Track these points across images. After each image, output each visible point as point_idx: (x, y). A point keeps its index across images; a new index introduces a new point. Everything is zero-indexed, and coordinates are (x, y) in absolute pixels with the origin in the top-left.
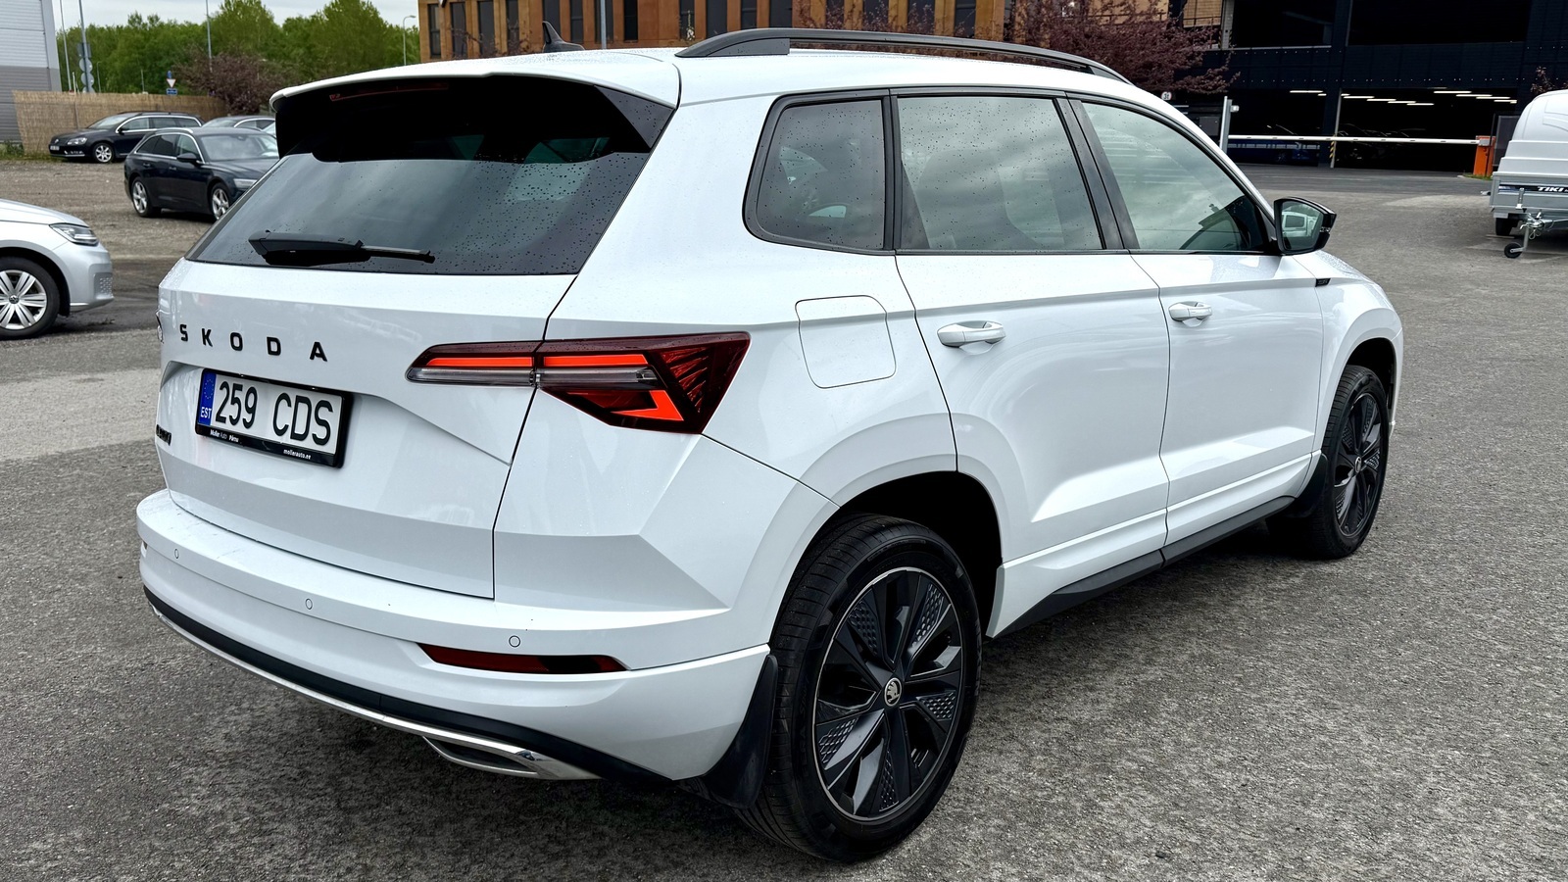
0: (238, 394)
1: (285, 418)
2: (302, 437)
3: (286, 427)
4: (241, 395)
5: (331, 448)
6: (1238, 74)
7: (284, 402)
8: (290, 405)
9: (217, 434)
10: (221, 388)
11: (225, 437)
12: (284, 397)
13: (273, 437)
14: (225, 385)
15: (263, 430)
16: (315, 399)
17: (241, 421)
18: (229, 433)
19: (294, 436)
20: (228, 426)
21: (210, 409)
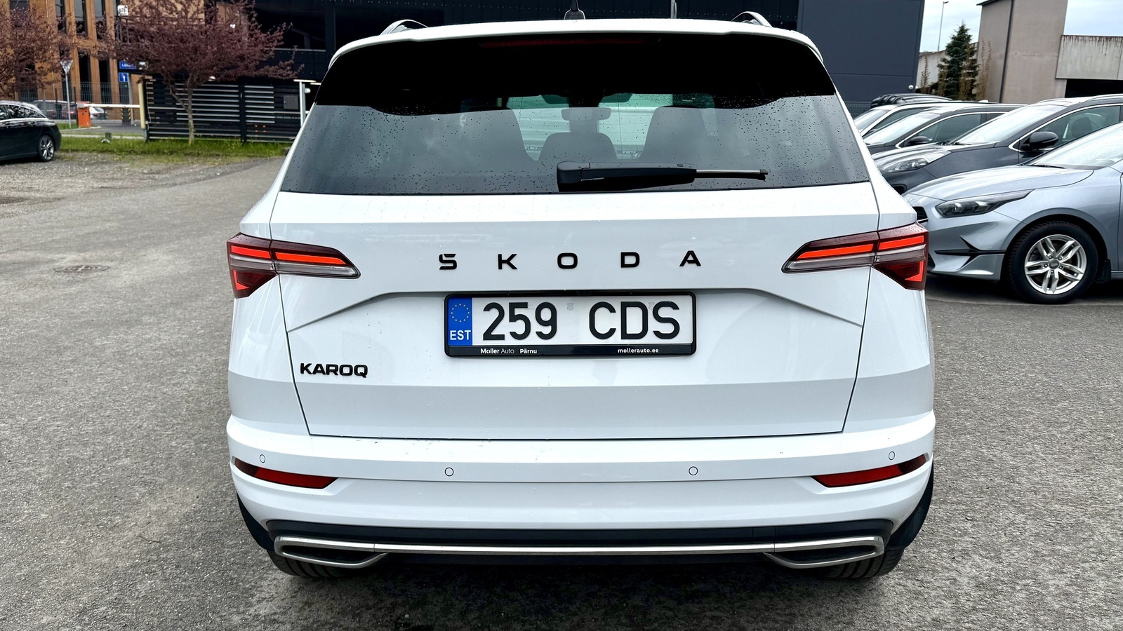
0: (520, 312)
1: (608, 324)
2: (640, 336)
3: (612, 330)
4: (526, 312)
5: (683, 339)
6: (303, 66)
7: (603, 310)
8: (612, 311)
9: (495, 352)
10: (487, 309)
11: (512, 351)
12: (602, 304)
13: (592, 342)
14: (495, 306)
16: (650, 303)
17: (533, 334)
18: (519, 348)
19: (626, 336)
20: (509, 342)
21: (468, 331)
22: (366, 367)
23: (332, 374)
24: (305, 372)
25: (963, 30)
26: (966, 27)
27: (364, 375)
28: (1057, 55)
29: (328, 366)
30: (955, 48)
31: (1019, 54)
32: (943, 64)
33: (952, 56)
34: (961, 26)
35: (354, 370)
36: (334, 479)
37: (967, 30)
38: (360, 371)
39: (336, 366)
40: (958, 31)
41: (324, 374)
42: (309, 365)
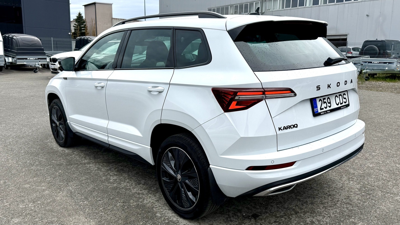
0: (325, 101)
1: (338, 101)
2: (342, 103)
3: (339, 102)
4: (326, 101)
5: (347, 103)
7: (336, 97)
8: (338, 97)
9: (323, 113)
10: (319, 101)
11: (326, 112)
12: (336, 96)
13: (337, 106)
14: (320, 100)
15: (334, 106)
16: (342, 94)
17: (328, 107)
18: (326, 111)
19: (341, 104)
20: (325, 110)
21: (317, 108)
22: (297, 125)
23: (288, 129)
24: (280, 130)
25: (80, 14)
26: (81, 13)
27: (297, 127)
28: (112, 24)
29: (287, 126)
30: (78, 20)
31: (100, 23)
32: (75, 26)
33: (78, 23)
34: (79, 12)
35: (294, 126)
36: (295, 162)
37: (81, 14)
38: (295, 126)
39: (289, 126)
40: (78, 14)
41: (286, 129)
42: (281, 127)
